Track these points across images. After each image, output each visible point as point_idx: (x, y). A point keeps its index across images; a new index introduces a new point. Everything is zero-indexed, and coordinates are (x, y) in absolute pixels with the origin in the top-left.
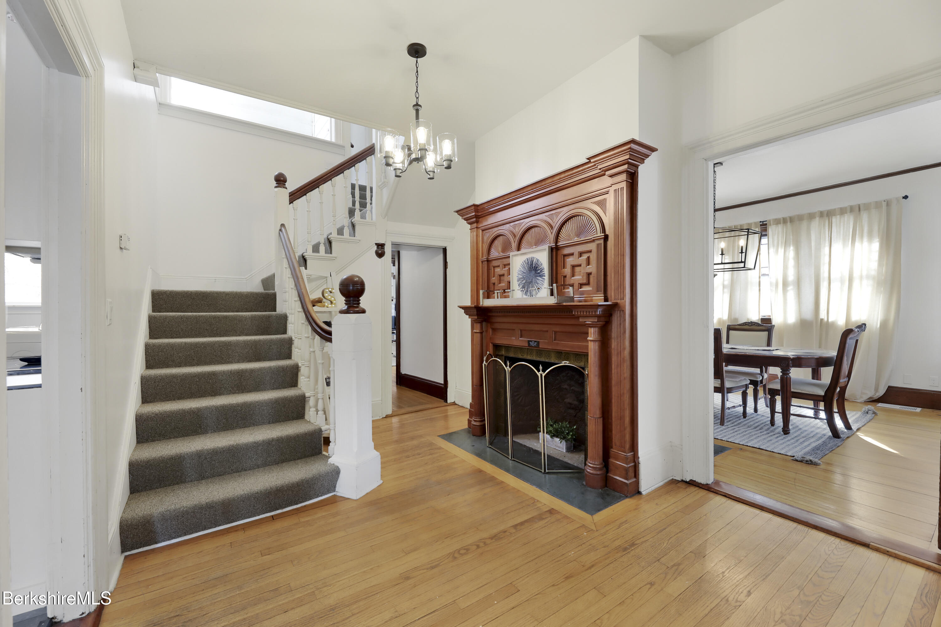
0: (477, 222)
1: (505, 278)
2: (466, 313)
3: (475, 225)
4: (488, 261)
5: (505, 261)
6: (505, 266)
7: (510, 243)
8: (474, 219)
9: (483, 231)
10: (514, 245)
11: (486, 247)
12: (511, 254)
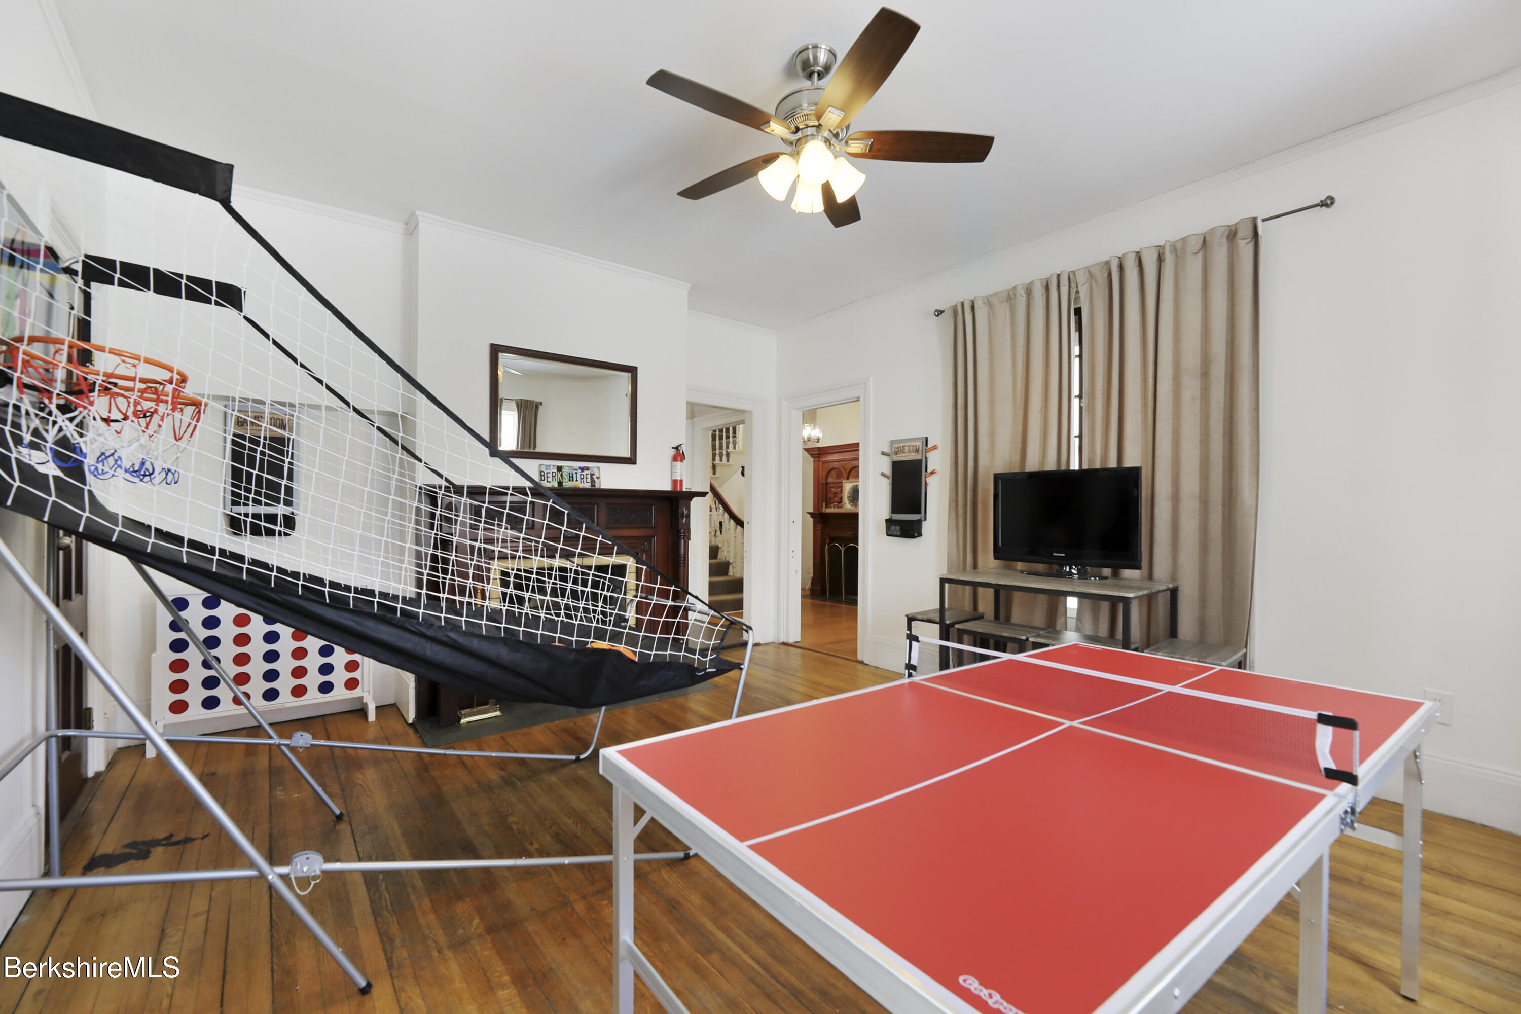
0: (819, 457)
1: (839, 495)
2: (812, 517)
3: (817, 459)
4: (827, 484)
5: (840, 485)
6: (838, 487)
7: (842, 474)
8: (817, 456)
9: (823, 463)
10: (845, 475)
11: (824, 474)
12: (844, 481)
